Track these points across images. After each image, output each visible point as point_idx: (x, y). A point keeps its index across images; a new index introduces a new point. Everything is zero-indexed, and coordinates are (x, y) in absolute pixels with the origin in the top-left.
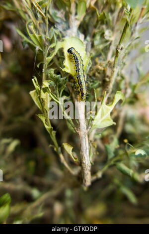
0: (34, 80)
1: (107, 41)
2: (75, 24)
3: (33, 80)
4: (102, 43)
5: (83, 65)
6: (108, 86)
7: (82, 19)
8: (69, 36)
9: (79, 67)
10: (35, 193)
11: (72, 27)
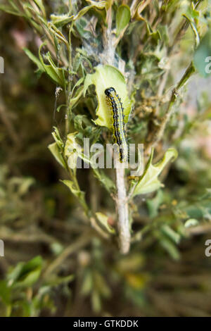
0: (55, 133)
1: (160, 70)
2: (112, 43)
3: (53, 134)
4: (152, 72)
5: (123, 109)
6: (156, 134)
7: (122, 34)
8: (103, 64)
9: (119, 120)
10: (56, 247)
11: (108, 49)
